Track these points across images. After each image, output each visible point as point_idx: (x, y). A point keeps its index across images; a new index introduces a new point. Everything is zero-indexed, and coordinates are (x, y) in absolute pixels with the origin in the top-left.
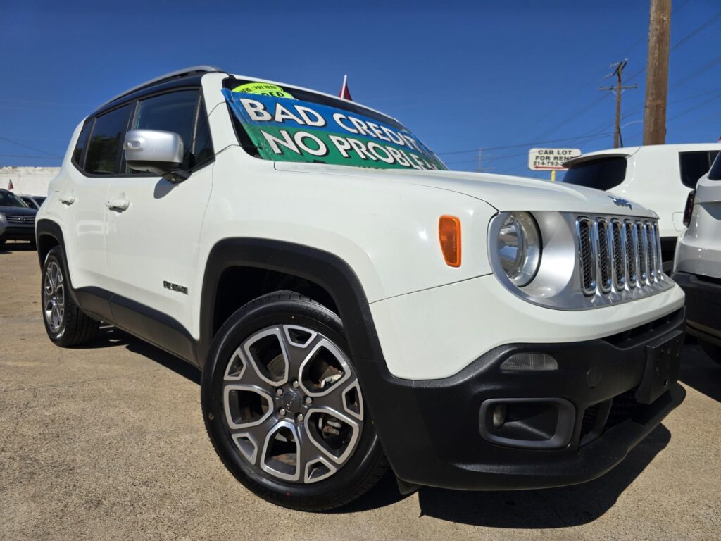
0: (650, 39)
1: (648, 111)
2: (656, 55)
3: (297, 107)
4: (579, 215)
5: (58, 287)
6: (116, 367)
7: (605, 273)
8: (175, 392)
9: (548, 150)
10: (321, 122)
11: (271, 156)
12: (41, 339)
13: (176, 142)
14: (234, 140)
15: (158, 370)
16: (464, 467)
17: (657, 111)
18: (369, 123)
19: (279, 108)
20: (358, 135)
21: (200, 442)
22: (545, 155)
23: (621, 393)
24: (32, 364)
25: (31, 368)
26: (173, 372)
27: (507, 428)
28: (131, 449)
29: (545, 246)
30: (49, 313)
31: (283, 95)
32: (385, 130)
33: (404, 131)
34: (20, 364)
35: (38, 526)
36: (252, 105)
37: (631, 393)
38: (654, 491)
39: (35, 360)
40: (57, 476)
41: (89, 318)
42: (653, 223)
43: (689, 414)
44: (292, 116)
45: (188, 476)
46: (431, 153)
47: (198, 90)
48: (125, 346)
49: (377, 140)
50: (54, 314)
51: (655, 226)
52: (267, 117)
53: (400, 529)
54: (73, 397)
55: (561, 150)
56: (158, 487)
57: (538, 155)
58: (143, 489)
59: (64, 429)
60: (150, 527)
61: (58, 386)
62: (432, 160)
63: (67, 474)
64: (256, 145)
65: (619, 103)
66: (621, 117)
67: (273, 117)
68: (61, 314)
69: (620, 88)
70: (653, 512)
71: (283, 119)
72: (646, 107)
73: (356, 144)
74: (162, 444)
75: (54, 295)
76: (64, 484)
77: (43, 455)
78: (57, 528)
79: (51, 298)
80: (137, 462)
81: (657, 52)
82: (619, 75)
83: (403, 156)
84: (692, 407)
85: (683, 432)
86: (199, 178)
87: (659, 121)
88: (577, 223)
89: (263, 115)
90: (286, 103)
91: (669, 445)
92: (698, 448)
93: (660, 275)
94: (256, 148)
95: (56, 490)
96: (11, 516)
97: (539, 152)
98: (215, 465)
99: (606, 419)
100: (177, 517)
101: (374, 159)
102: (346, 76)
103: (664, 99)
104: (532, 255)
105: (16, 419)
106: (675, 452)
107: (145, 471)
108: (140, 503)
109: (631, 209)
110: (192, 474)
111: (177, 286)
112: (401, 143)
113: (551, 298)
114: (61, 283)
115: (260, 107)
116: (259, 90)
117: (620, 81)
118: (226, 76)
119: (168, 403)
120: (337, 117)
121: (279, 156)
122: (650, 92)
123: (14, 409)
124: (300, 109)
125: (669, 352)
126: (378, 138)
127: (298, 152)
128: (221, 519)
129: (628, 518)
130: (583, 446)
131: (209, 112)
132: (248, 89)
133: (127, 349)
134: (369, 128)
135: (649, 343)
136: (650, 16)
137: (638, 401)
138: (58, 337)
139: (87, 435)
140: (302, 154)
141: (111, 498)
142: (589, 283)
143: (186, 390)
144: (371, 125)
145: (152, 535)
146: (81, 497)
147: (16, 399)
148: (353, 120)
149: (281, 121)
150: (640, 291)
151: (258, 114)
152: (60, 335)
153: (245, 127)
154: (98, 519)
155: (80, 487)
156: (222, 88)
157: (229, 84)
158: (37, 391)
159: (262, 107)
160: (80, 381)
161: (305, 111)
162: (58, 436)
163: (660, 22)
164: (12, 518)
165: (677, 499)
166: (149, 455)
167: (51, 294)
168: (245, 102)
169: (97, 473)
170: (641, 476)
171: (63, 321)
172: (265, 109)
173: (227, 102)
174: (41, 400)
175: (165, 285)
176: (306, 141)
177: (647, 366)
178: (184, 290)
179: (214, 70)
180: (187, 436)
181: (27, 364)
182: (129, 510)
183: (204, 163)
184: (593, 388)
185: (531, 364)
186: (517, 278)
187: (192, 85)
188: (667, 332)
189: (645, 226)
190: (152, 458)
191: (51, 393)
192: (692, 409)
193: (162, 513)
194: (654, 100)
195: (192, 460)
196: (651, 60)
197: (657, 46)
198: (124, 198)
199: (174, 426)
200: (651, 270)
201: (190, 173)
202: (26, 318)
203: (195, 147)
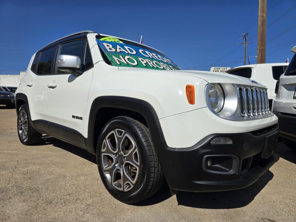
0: (259, 23)
1: (258, 51)
2: (261, 29)
3: (125, 47)
4: (239, 85)
5: (25, 120)
6: (50, 152)
7: (248, 108)
8: (76, 161)
9: (218, 68)
10: (134, 53)
11: (116, 65)
12: (17, 142)
13: (78, 60)
14: (101, 58)
15: (67, 153)
16: (197, 182)
17: (262, 51)
18: (153, 54)
19: (118, 47)
20: (149, 58)
21: (88, 179)
22: (217, 70)
23: (256, 154)
24: (15, 152)
25: (15, 153)
26: (73, 154)
27: (213, 167)
28: (61, 183)
29: (226, 97)
30: (20, 132)
31: (119, 42)
32: (159, 56)
33: (166, 57)
34: (10, 152)
35: (28, 211)
36: (108, 46)
37: (259, 154)
38: (269, 194)
39: (16, 150)
40: (32, 193)
41: (38, 132)
42: (265, 90)
43: (280, 167)
44: (123, 50)
45: (86, 192)
46: (176, 65)
47: (85, 40)
48: (52, 145)
49: (156, 60)
50: (23, 131)
51: (266, 92)
52: (114, 50)
53: (172, 209)
54: (34, 164)
55: (223, 68)
56: (74, 196)
57: (214, 70)
58: (68, 197)
59: (32, 176)
60: (73, 210)
61: (27, 160)
62: (177, 68)
63: (36, 192)
64: (110, 61)
65: (246, 49)
66: (246, 55)
67: (116, 50)
68: (26, 132)
69: (246, 43)
70: (269, 202)
71: (120, 51)
72: (258, 49)
73: (149, 61)
74: (73, 181)
75: (23, 124)
76: (36, 196)
77: (25, 185)
78: (35, 212)
79: (21, 125)
80: (64, 187)
81: (261, 28)
82: (245, 38)
83: (166, 66)
84: (281, 164)
85: (278, 173)
86: (87, 74)
87: (263, 55)
88: (238, 88)
89: (112, 49)
90: (120, 45)
91: (274, 178)
92: (284, 179)
93: (268, 111)
94: (110, 62)
95: (33, 198)
96: (16, 208)
97: (214, 69)
98: (96, 188)
99: (250, 165)
100: (84, 207)
101: (156, 67)
102: (142, 36)
103: (265, 46)
104: (221, 101)
105: (12, 172)
106: (276, 180)
107: (68, 190)
108: (68, 202)
109: (257, 84)
110: (87, 191)
111: (78, 117)
112: (165, 61)
113: (229, 117)
114: (26, 119)
115: (111, 46)
116: (110, 40)
117: (246, 40)
118: (97, 34)
119: (74, 166)
120: (141, 51)
121: (119, 65)
122: (259, 44)
123: (11, 168)
124: (126, 47)
125: (273, 139)
126: (157, 59)
127: (126, 64)
128: (101, 207)
129: (260, 204)
130: (242, 175)
131: (90, 48)
132: (105, 39)
133: (53, 146)
134: (153, 55)
135: (266, 135)
136: (258, 14)
137: (262, 158)
138: (25, 141)
139: (42, 178)
140: (128, 64)
141: (56, 200)
142: (243, 111)
143: (80, 161)
144: (154, 54)
145: (74, 214)
146: (43, 200)
147: (10, 165)
148: (147, 52)
149: (119, 52)
150: (262, 116)
151: (110, 49)
152: (26, 140)
153: (106, 54)
154: (51, 208)
155: (42, 197)
156: (95, 39)
157: (98, 37)
158: (18, 162)
159: (112, 46)
160: (36, 158)
161: (128, 48)
162: (30, 178)
163: (262, 16)
164: (16, 209)
165: (278, 197)
166: (69, 185)
167: (22, 123)
168: (105, 44)
169: (48, 192)
170: (263, 189)
171: (27, 134)
172: (113, 47)
173: (98, 44)
174: (21, 165)
175: (73, 117)
176: (129, 59)
177: (266, 144)
178: (81, 118)
179: (92, 32)
180: (83, 177)
181: (13, 152)
182: (64, 205)
183: (89, 68)
184: (246, 151)
185: (222, 142)
186: (216, 109)
187: (83, 38)
188: (272, 132)
189: (262, 91)
190: (70, 185)
191: (25, 162)
192: (281, 165)
193: (77, 205)
194: (260, 47)
195: (86, 186)
196: (259, 32)
197: (262, 26)
198: (55, 83)
199: (77, 174)
200: (265, 108)
201: (83, 72)
202: (9, 135)
203: (85, 61)
